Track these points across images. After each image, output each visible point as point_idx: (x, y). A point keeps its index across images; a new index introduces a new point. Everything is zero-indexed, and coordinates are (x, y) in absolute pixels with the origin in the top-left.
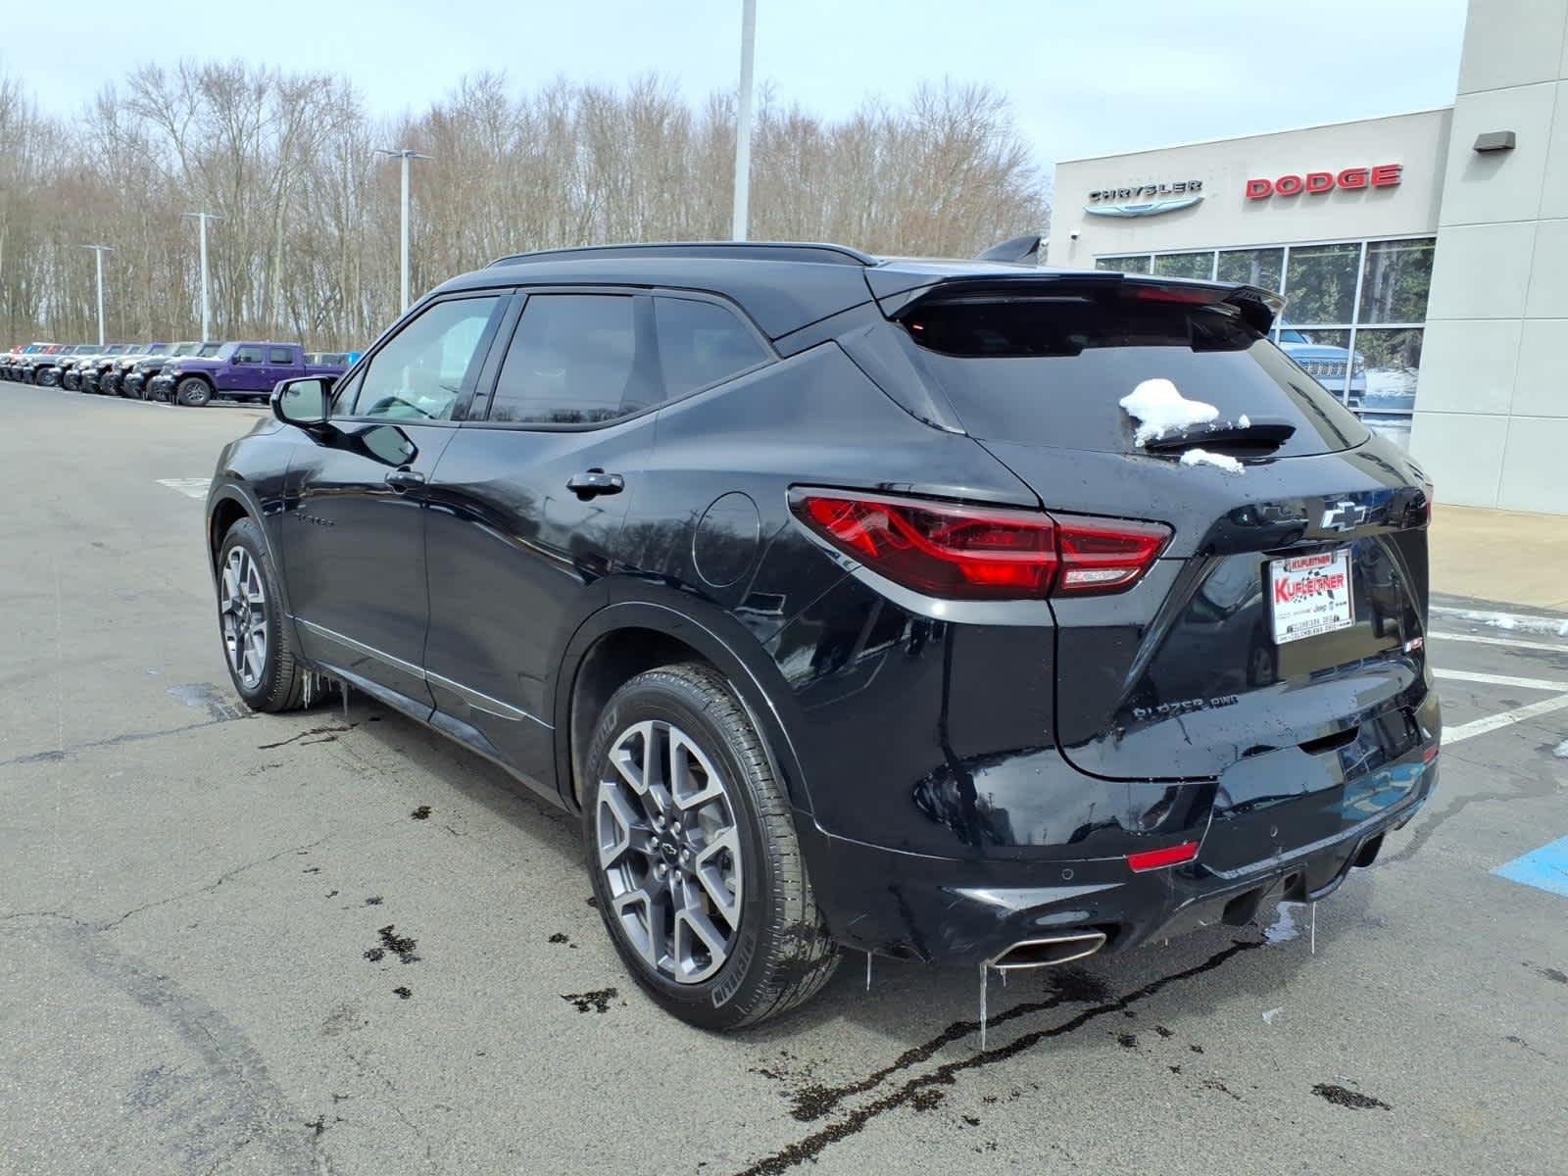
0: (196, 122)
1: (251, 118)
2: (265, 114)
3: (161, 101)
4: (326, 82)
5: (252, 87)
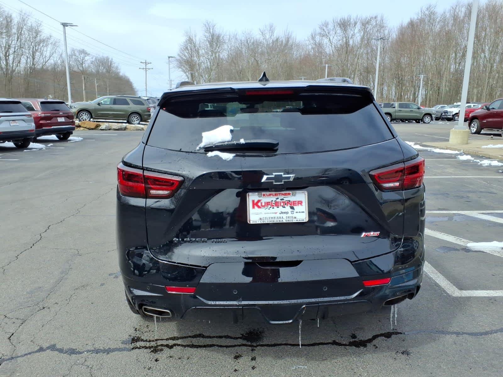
0: (337, 36)
1: (352, 32)
2: (356, 31)
3: (327, 31)
4: (376, 18)
5: (353, 22)
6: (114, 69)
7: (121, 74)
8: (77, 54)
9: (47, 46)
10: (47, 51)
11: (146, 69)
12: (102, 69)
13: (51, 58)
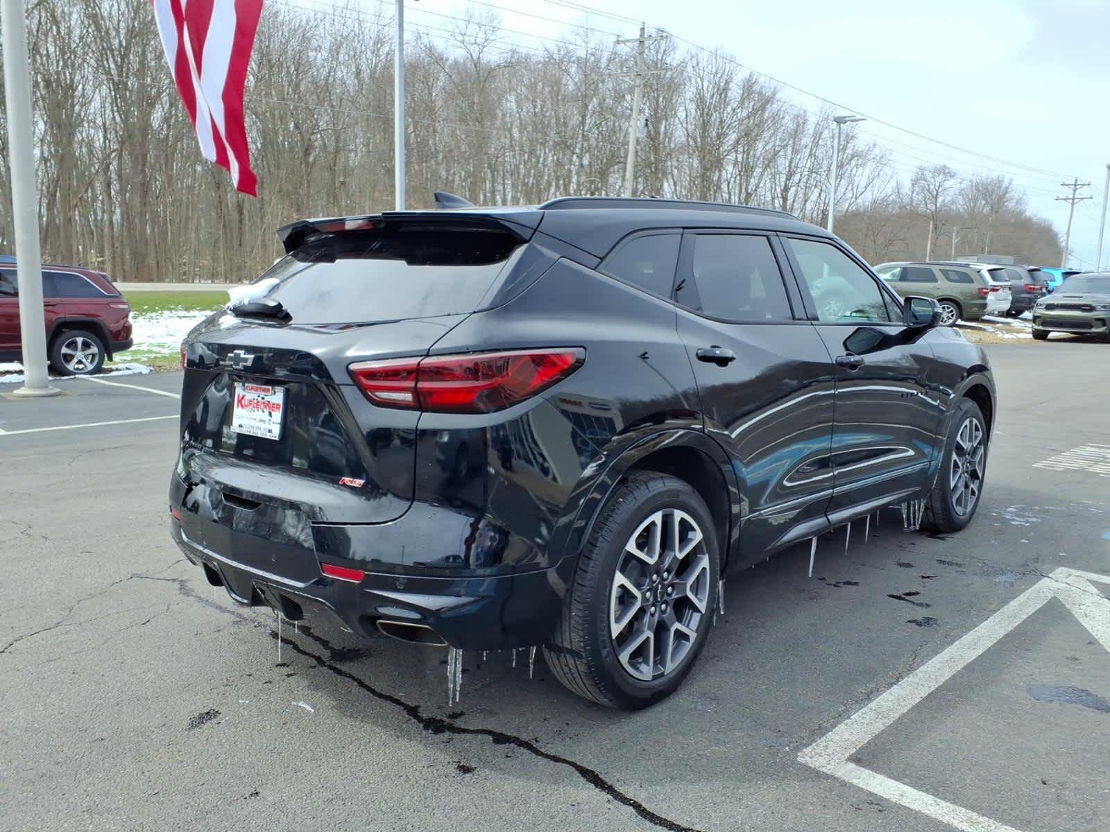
6: (1011, 205)
7: (1028, 213)
8: (929, 175)
9: (863, 165)
10: (862, 176)
11: (1073, 199)
12: (983, 206)
13: (869, 188)
